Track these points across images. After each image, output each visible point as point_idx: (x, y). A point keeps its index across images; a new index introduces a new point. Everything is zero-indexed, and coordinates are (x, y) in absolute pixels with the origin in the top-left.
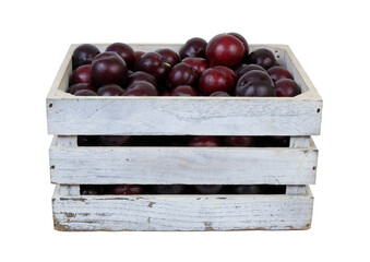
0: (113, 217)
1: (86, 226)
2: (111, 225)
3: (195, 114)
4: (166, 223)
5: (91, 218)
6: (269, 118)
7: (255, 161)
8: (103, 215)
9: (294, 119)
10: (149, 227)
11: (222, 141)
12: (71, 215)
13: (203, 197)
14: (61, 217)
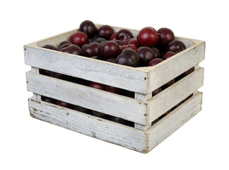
0: (52, 116)
1: (42, 117)
2: (52, 120)
4: (75, 127)
5: (43, 114)
6: (120, 77)
7: (114, 102)
8: (48, 113)
9: (132, 81)
10: (67, 126)
11: (105, 88)
12: (35, 110)
13: (91, 116)
14: (32, 109)
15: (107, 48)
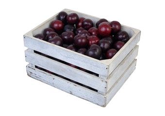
1: (36, 78)
3: (66, 55)
4: (58, 86)
5: (37, 76)
6: (90, 65)
7: (86, 78)
8: (40, 76)
9: (98, 68)
10: (53, 85)
12: (31, 73)
14: (29, 72)
15: (80, 41)
